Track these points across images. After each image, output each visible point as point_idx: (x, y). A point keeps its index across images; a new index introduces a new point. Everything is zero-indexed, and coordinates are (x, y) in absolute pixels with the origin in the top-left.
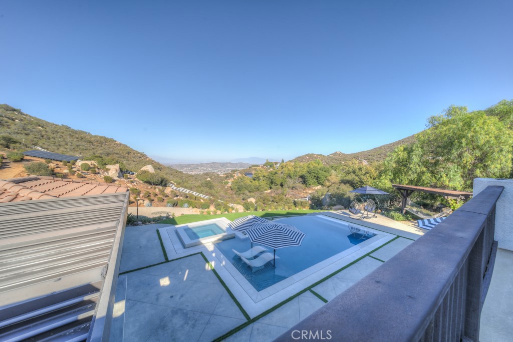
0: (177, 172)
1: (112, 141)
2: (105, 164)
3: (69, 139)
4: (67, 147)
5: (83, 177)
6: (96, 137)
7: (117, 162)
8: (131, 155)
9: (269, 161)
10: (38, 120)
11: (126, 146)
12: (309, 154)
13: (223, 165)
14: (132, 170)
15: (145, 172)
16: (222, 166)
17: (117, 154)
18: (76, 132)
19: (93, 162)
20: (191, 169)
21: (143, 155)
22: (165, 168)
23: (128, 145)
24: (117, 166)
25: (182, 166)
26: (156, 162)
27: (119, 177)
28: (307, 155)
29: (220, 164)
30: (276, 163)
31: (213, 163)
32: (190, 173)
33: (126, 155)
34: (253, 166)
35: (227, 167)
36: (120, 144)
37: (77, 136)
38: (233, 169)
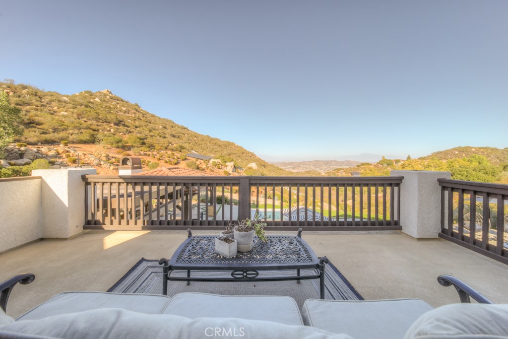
0: (278, 169)
1: (233, 144)
2: (225, 162)
3: (209, 145)
4: (207, 150)
5: (212, 171)
6: (223, 142)
7: (233, 160)
8: (244, 154)
9: (386, 158)
10: (195, 133)
11: (241, 148)
12: (460, 147)
13: (327, 163)
14: (243, 167)
15: (250, 168)
16: (325, 165)
17: (235, 154)
18: (212, 139)
19: (219, 160)
20: (293, 167)
21: (253, 155)
22: (269, 165)
23: (243, 147)
24: (232, 164)
25: (285, 164)
26: (262, 160)
27: (233, 172)
28: (455, 149)
29: (323, 162)
30: (397, 161)
31: (316, 161)
32: (293, 171)
33: (241, 155)
34: (363, 164)
35: (331, 165)
36: (238, 146)
37: (213, 142)
38: (338, 167)
